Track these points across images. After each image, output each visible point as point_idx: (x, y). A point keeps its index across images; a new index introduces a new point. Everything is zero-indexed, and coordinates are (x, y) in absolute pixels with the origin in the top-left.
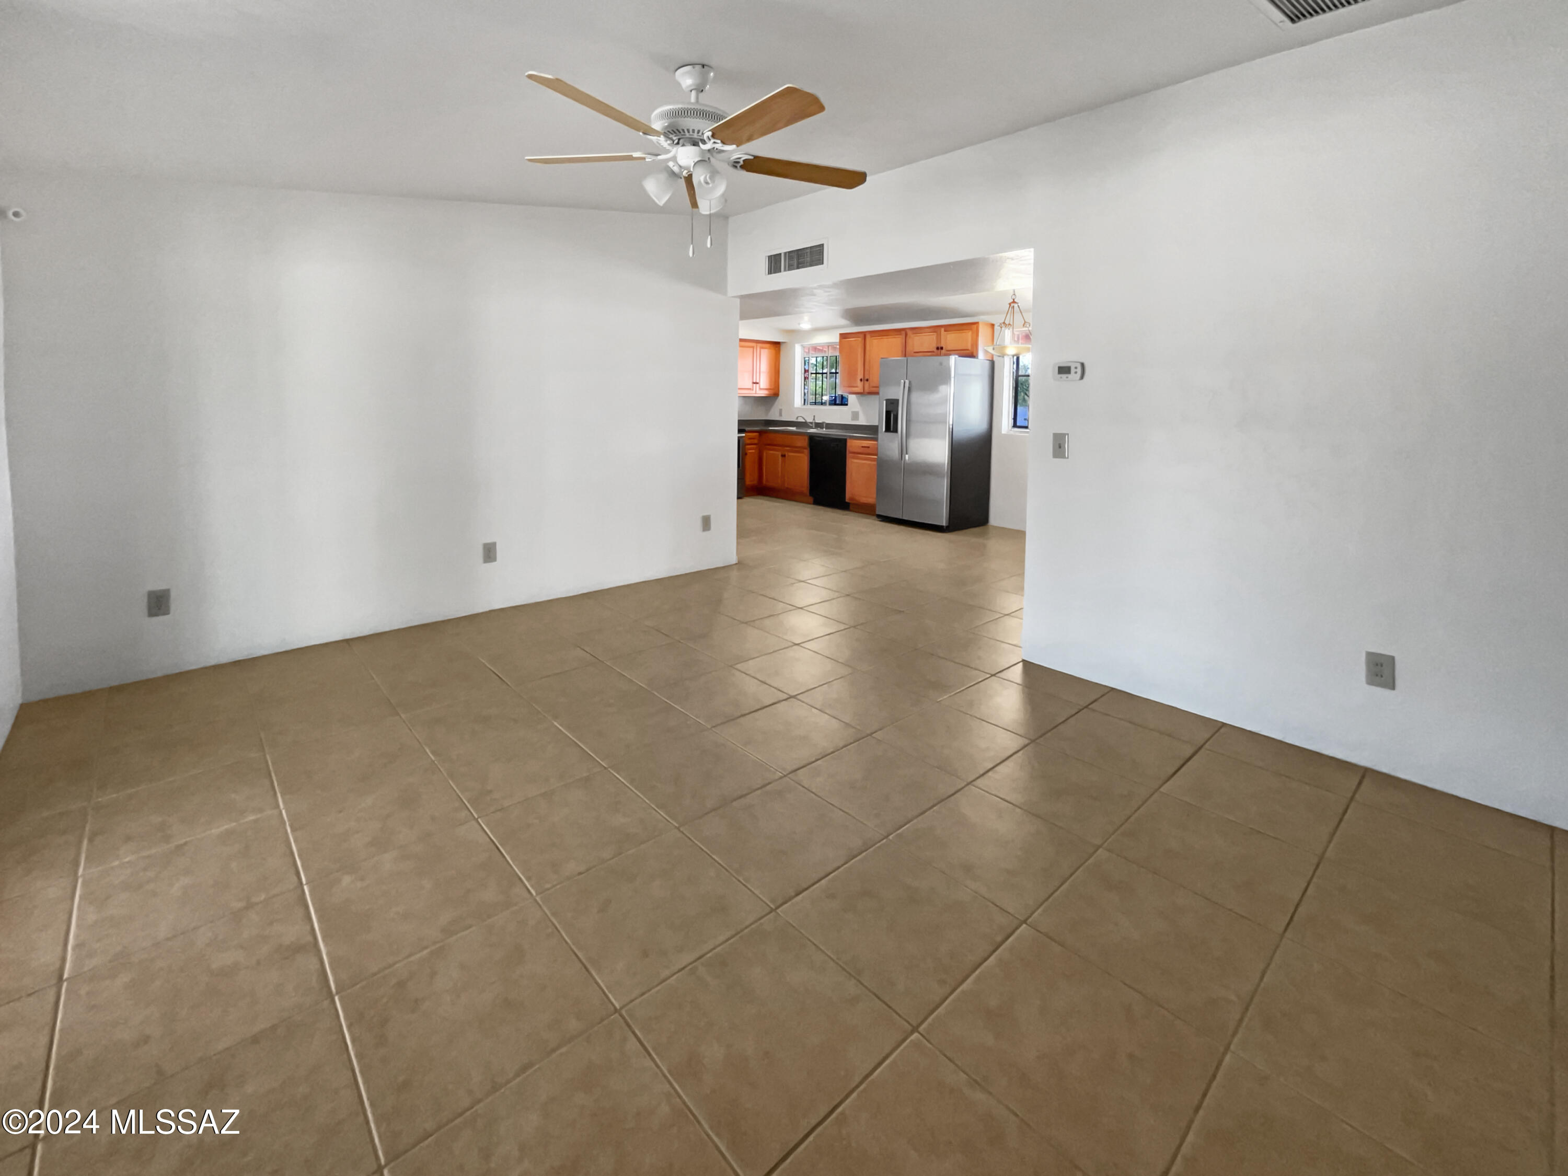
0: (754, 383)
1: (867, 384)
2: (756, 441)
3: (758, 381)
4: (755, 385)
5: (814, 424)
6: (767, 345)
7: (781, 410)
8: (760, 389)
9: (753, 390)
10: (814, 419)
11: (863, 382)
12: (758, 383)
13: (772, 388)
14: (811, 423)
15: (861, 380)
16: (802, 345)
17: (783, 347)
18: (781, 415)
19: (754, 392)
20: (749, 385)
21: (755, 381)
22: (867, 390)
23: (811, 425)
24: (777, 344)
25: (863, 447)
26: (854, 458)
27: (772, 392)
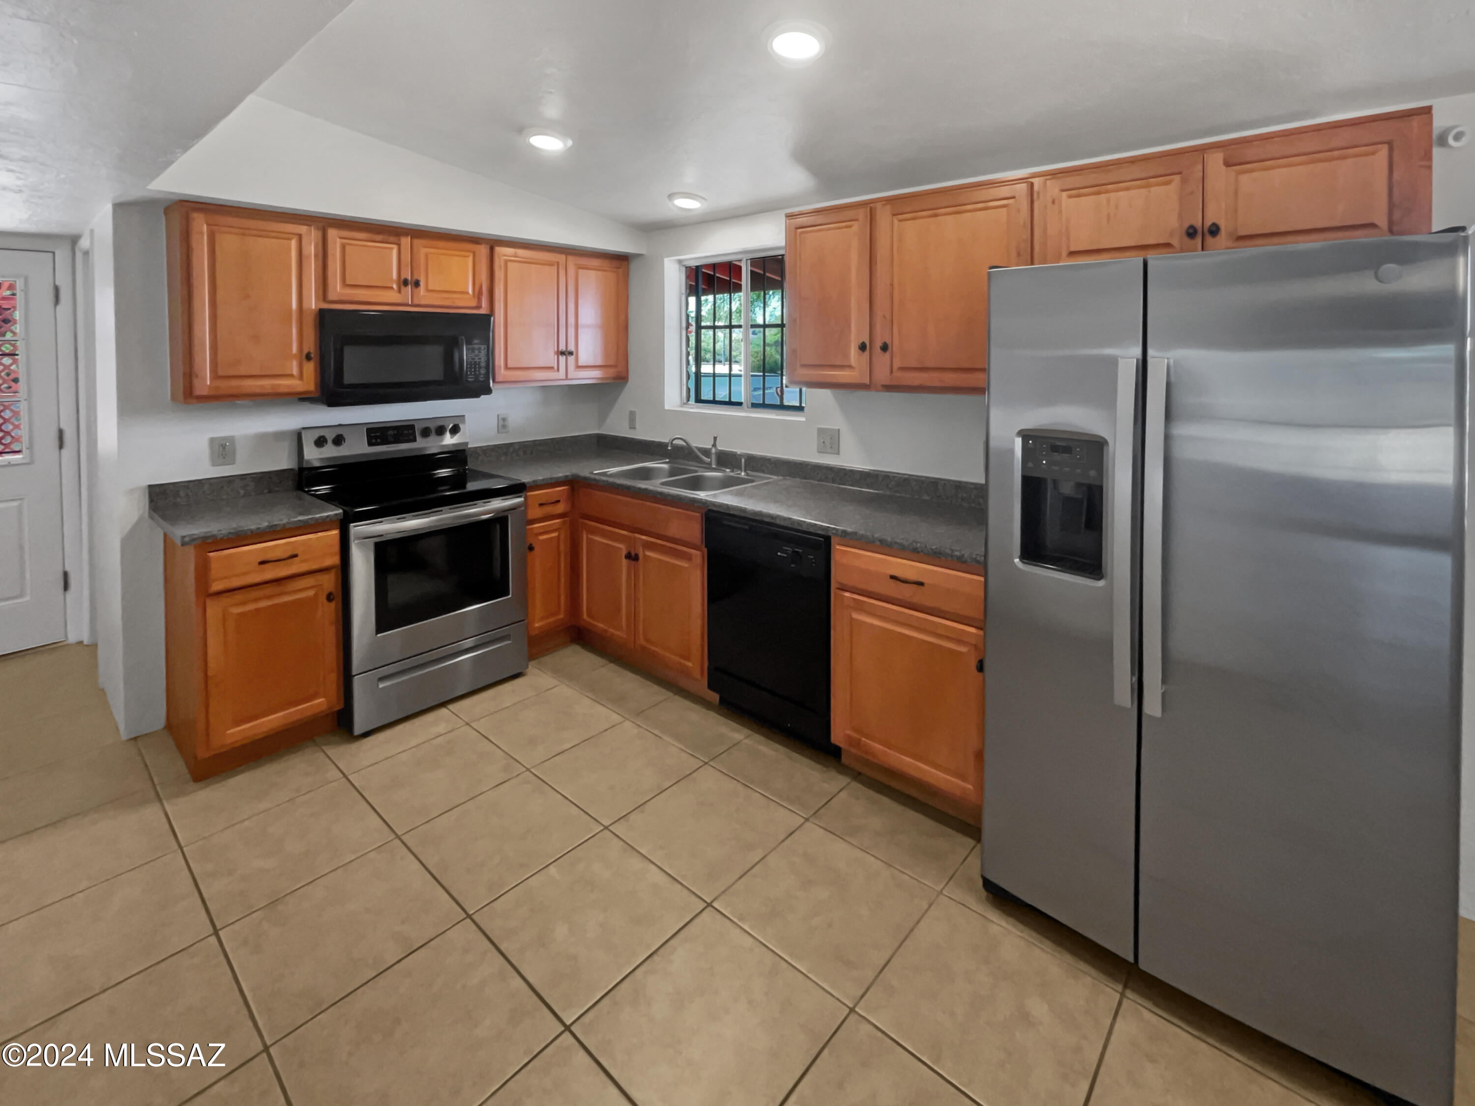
0: (563, 353)
1: (882, 361)
2: (560, 508)
3: (571, 348)
4: (562, 359)
5: (713, 457)
6: (596, 262)
7: (632, 415)
8: (578, 367)
9: (558, 370)
10: (714, 445)
11: (867, 352)
12: (571, 353)
13: (612, 362)
14: (706, 452)
15: (863, 347)
16: (680, 262)
17: (634, 266)
18: (632, 427)
19: (562, 374)
20: (550, 359)
21: (562, 347)
22: (882, 375)
23: (707, 460)
24: (621, 260)
25: (893, 577)
26: (860, 607)
27: (612, 372)
